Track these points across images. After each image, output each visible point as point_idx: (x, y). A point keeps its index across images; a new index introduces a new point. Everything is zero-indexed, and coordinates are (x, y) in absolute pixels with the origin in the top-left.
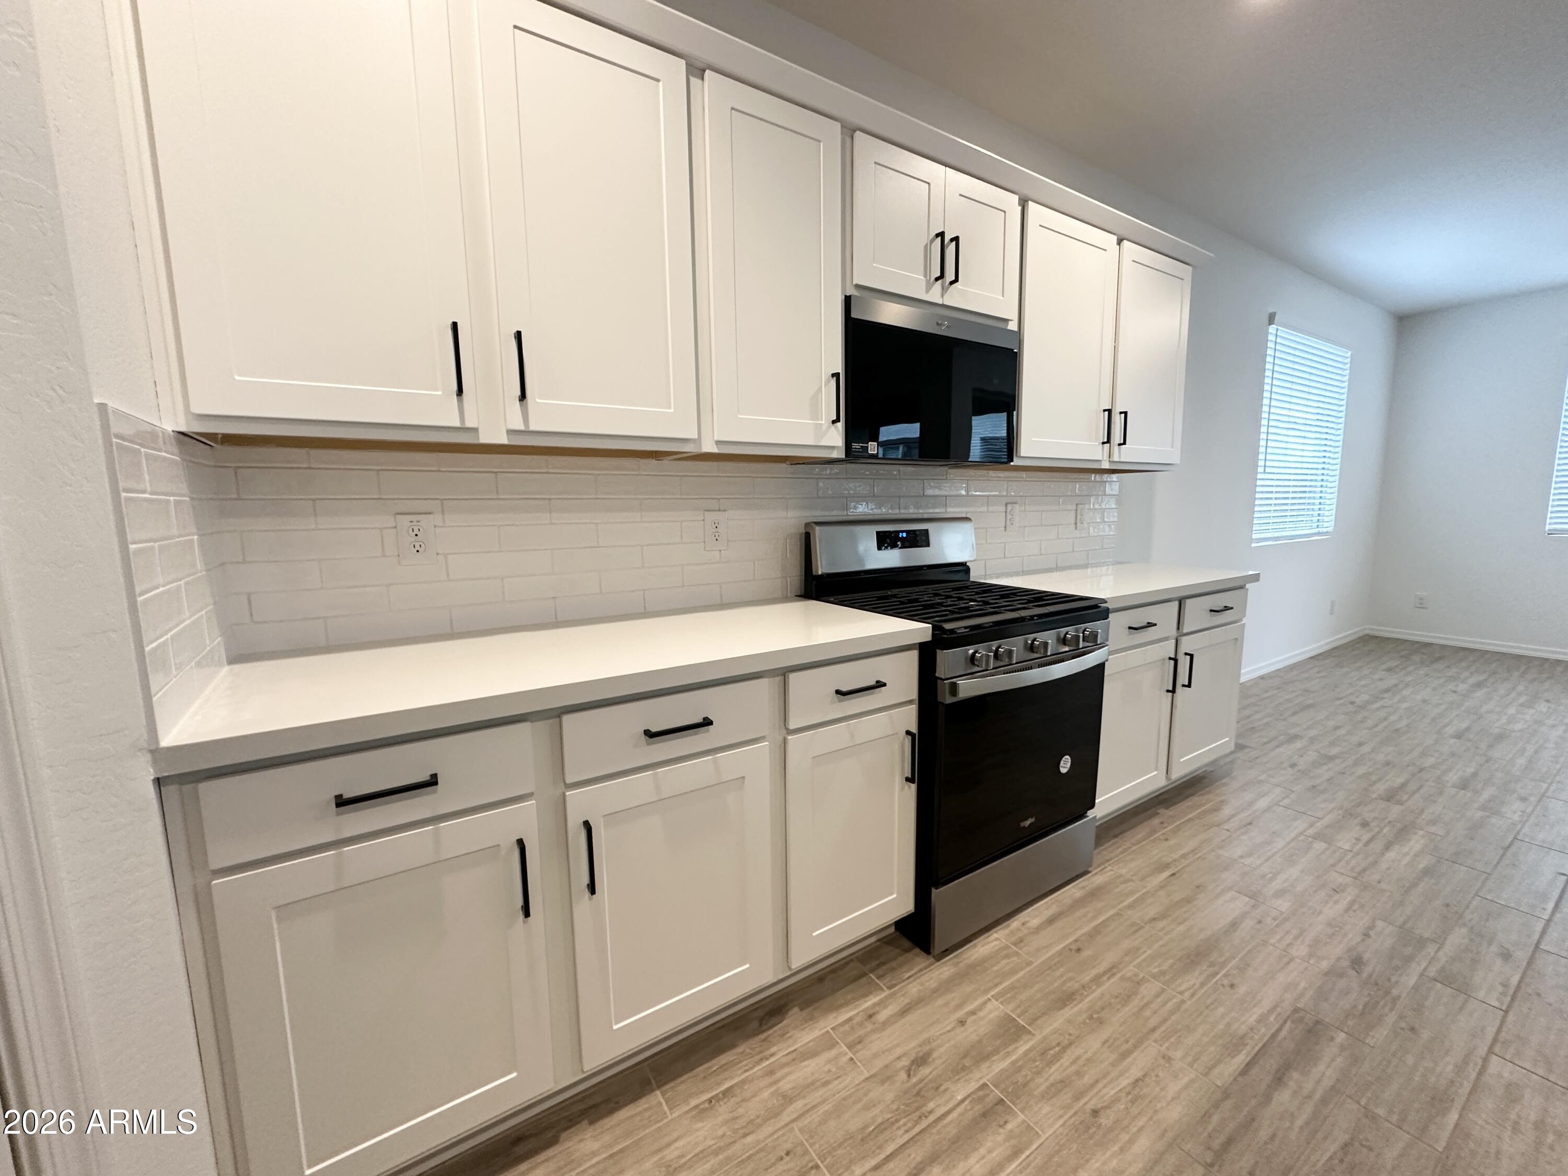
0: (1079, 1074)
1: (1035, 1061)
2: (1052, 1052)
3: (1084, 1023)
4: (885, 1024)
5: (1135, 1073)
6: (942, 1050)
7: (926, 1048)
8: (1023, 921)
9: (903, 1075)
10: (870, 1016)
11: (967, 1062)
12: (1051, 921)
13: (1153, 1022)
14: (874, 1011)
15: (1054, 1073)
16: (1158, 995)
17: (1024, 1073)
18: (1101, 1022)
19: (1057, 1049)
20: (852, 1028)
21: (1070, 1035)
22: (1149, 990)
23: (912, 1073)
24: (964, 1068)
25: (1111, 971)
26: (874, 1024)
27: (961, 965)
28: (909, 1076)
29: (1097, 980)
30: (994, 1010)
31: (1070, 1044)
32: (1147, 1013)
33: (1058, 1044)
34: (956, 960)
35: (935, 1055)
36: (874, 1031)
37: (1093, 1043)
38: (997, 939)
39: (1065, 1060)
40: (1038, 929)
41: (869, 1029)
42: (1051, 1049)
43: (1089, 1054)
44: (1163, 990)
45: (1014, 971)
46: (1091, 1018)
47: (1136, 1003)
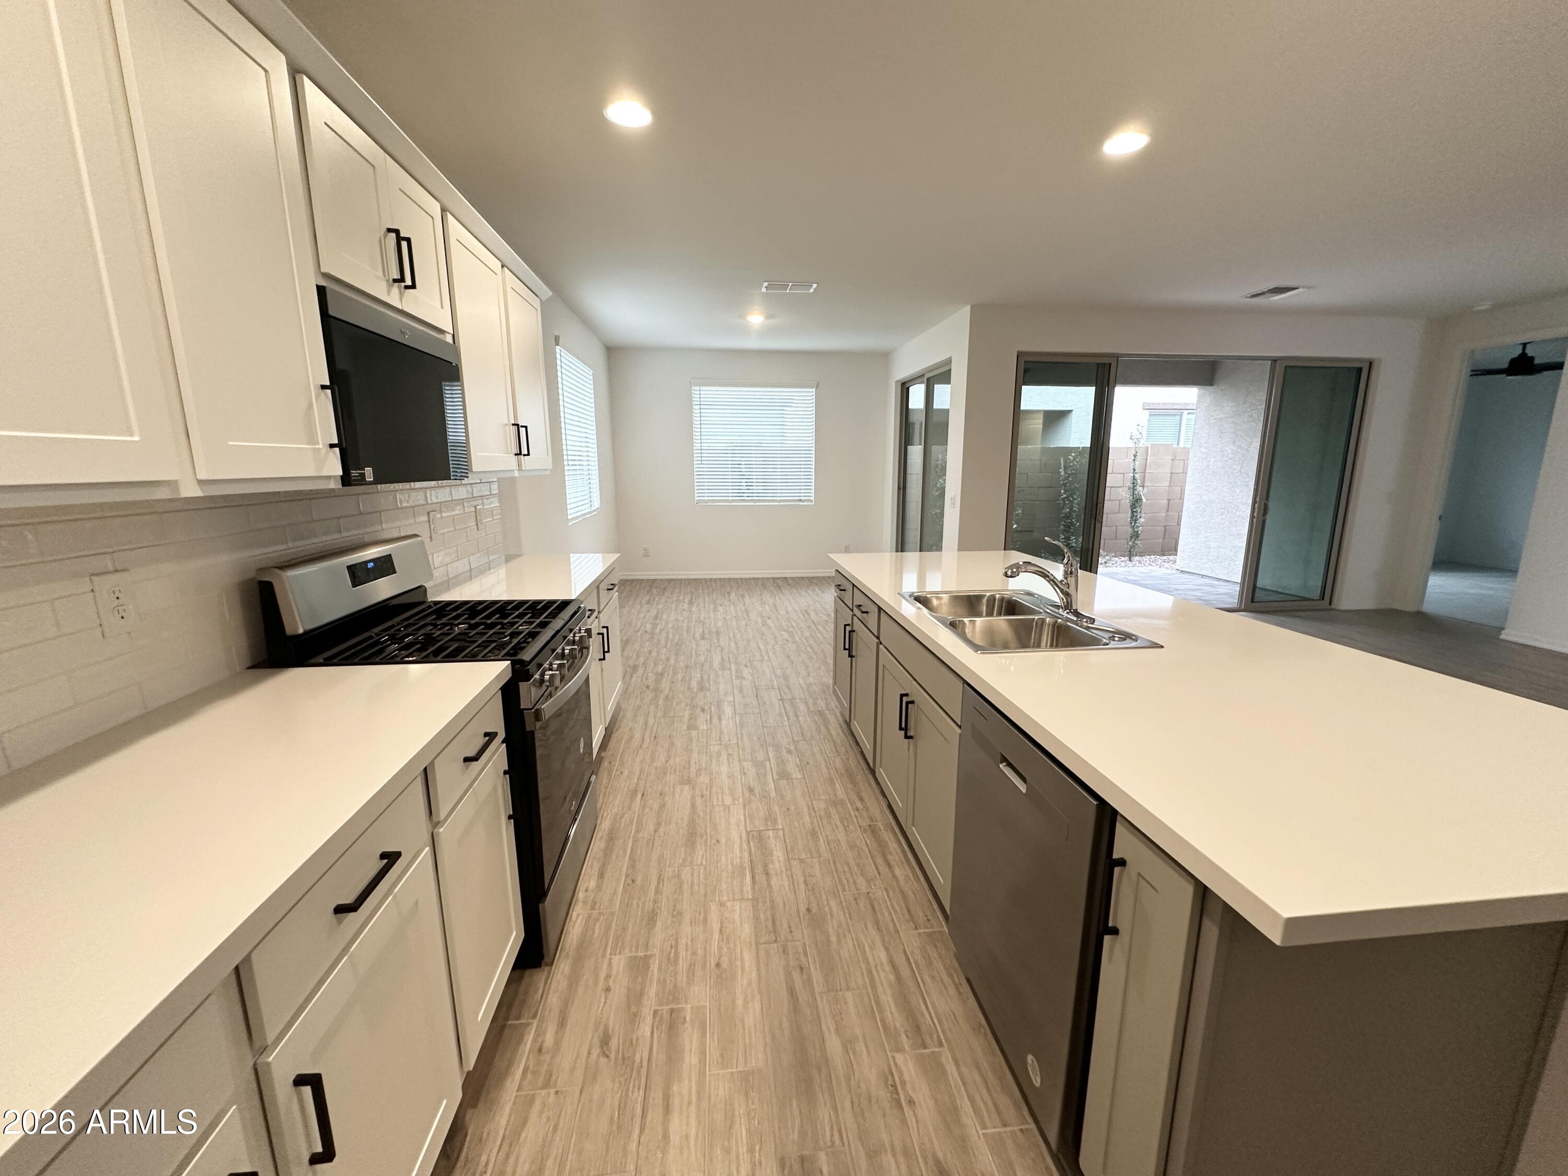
0: (694, 954)
1: (669, 969)
2: (672, 955)
3: (673, 922)
4: (557, 1044)
5: (716, 927)
6: (612, 1018)
7: (601, 1031)
8: (584, 889)
9: (603, 1060)
10: (540, 1050)
11: (634, 1009)
12: (601, 875)
13: (702, 891)
14: (538, 1045)
15: (683, 965)
16: (692, 875)
17: (669, 982)
18: (680, 914)
19: (673, 950)
20: (535, 1073)
21: (672, 936)
22: (686, 874)
23: (607, 1052)
24: (635, 1015)
25: (660, 880)
26: (548, 1052)
27: (571, 954)
28: (607, 1057)
29: (658, 891)
30: (619, 963)
31: (677, 942)
32: (696, 888)
33: (671, 947)
34: (565, 953)
35: (611, 1025)
36: (552, 1058)
37: (686, 930)
38: (578, 915)
39: (682, 953)
40: (599, 887)
41: (548, 1059)
42: (670, 954)
43: (690, 938)
44: (693, 869)
45: (608, 927)
46: (674, 916)
47: (686, 887)
